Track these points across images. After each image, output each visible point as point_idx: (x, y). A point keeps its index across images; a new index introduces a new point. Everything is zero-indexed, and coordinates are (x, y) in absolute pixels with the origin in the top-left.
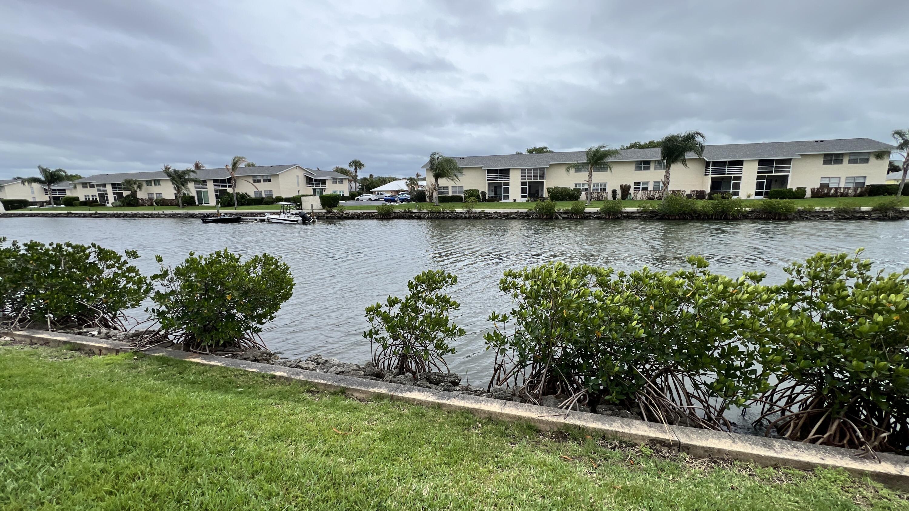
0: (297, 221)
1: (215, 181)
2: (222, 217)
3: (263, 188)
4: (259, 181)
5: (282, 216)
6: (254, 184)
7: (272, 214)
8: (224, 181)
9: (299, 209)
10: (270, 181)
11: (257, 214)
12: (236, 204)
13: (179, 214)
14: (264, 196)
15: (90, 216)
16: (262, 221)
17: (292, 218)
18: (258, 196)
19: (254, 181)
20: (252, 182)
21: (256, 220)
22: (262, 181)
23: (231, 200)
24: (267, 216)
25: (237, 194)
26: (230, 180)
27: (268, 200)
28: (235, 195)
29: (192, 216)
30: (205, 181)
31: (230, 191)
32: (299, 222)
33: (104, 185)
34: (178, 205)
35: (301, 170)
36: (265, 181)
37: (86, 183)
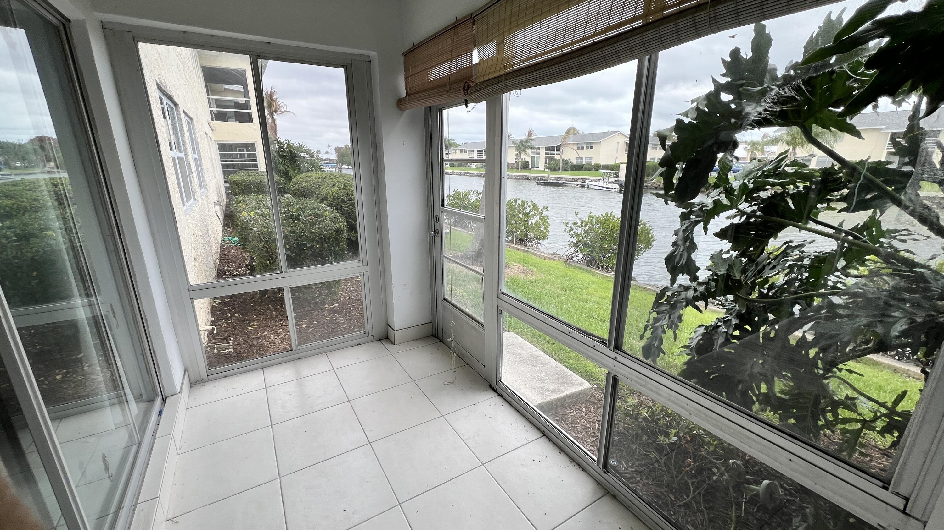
0: (615, 189)
1: (547, 148)
2: (551, 181)
3: (585, 156)
4: (582, 148)
5: (601, 183)
6: (577, 151)
7: (592, 180)
8: (553, 148)
9: (617, 177)
10: (592, 148)
11: (577, 180)
12: (561, 169)
13: (518, 176)
14: (584, 163)
15: (464, 174)
16: (583, 186)
17: (610, 186)
18: (579, 163)
19: (578, 148)
20: (576, 148)
21: (578, 185)
22: (585, 148)
23: (557, 165)
24: (587, 182)
25: (563, 160)
26: (559, 147)
27: (588, 166)
28: (561, 161)
29: (528, 179)
30: (539, 148)
31: (557, 157)
32: (616, 190)
33: (473, 151)
34: (517, 168)
35: (623, 137)
36: (587, 148)
37: (462, 149)
